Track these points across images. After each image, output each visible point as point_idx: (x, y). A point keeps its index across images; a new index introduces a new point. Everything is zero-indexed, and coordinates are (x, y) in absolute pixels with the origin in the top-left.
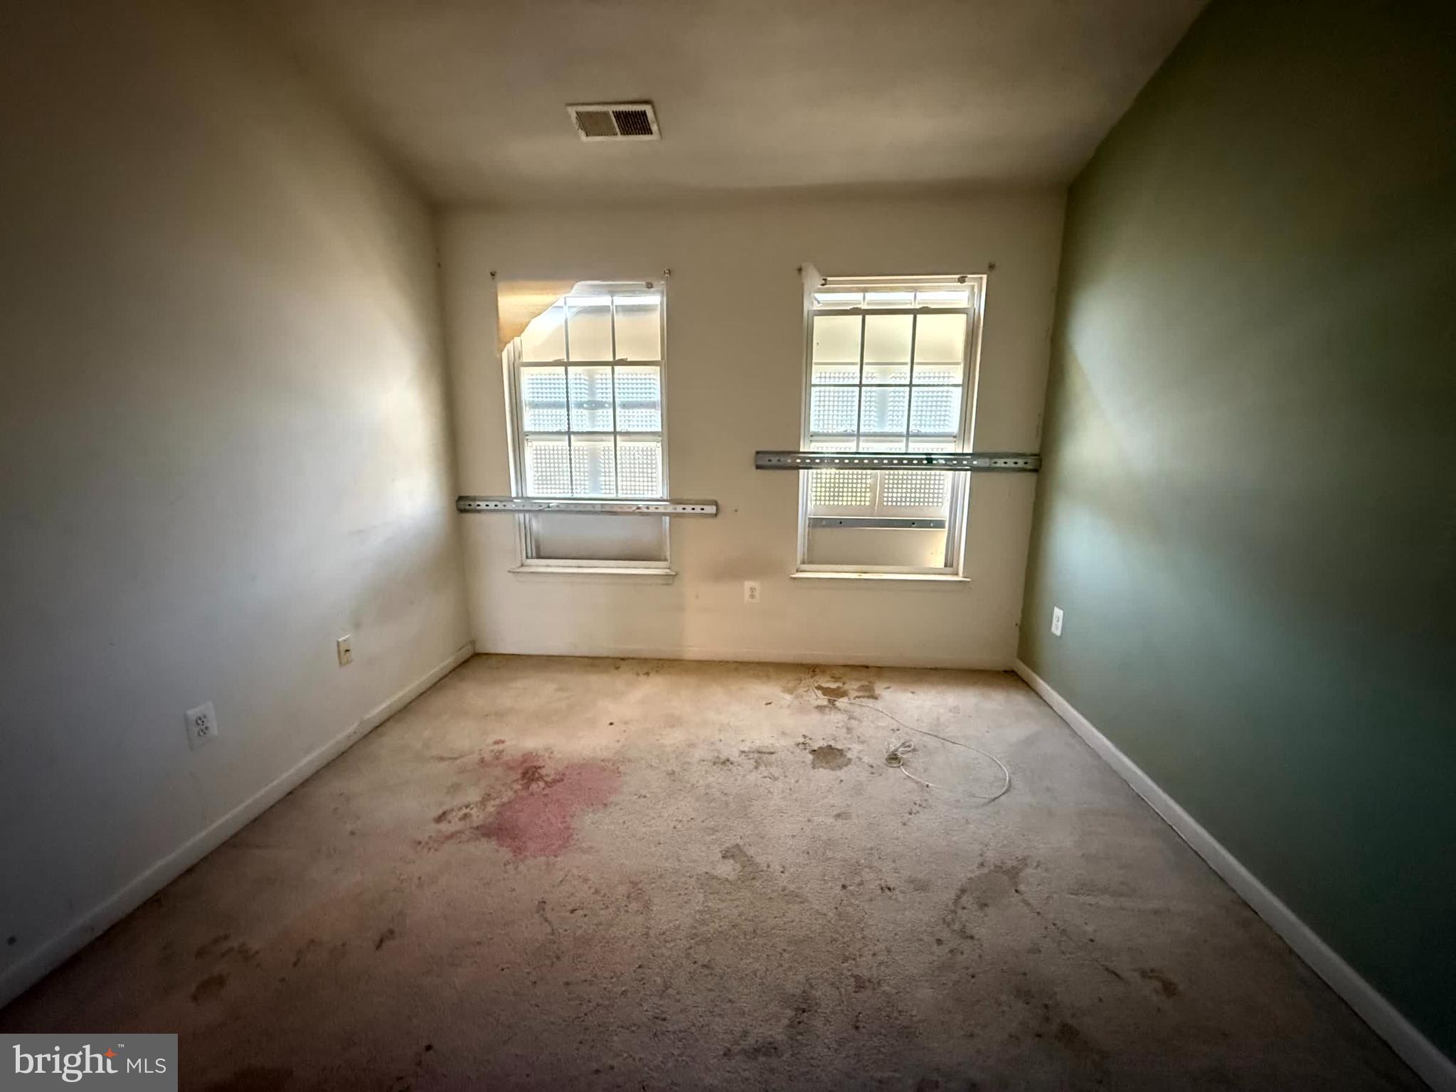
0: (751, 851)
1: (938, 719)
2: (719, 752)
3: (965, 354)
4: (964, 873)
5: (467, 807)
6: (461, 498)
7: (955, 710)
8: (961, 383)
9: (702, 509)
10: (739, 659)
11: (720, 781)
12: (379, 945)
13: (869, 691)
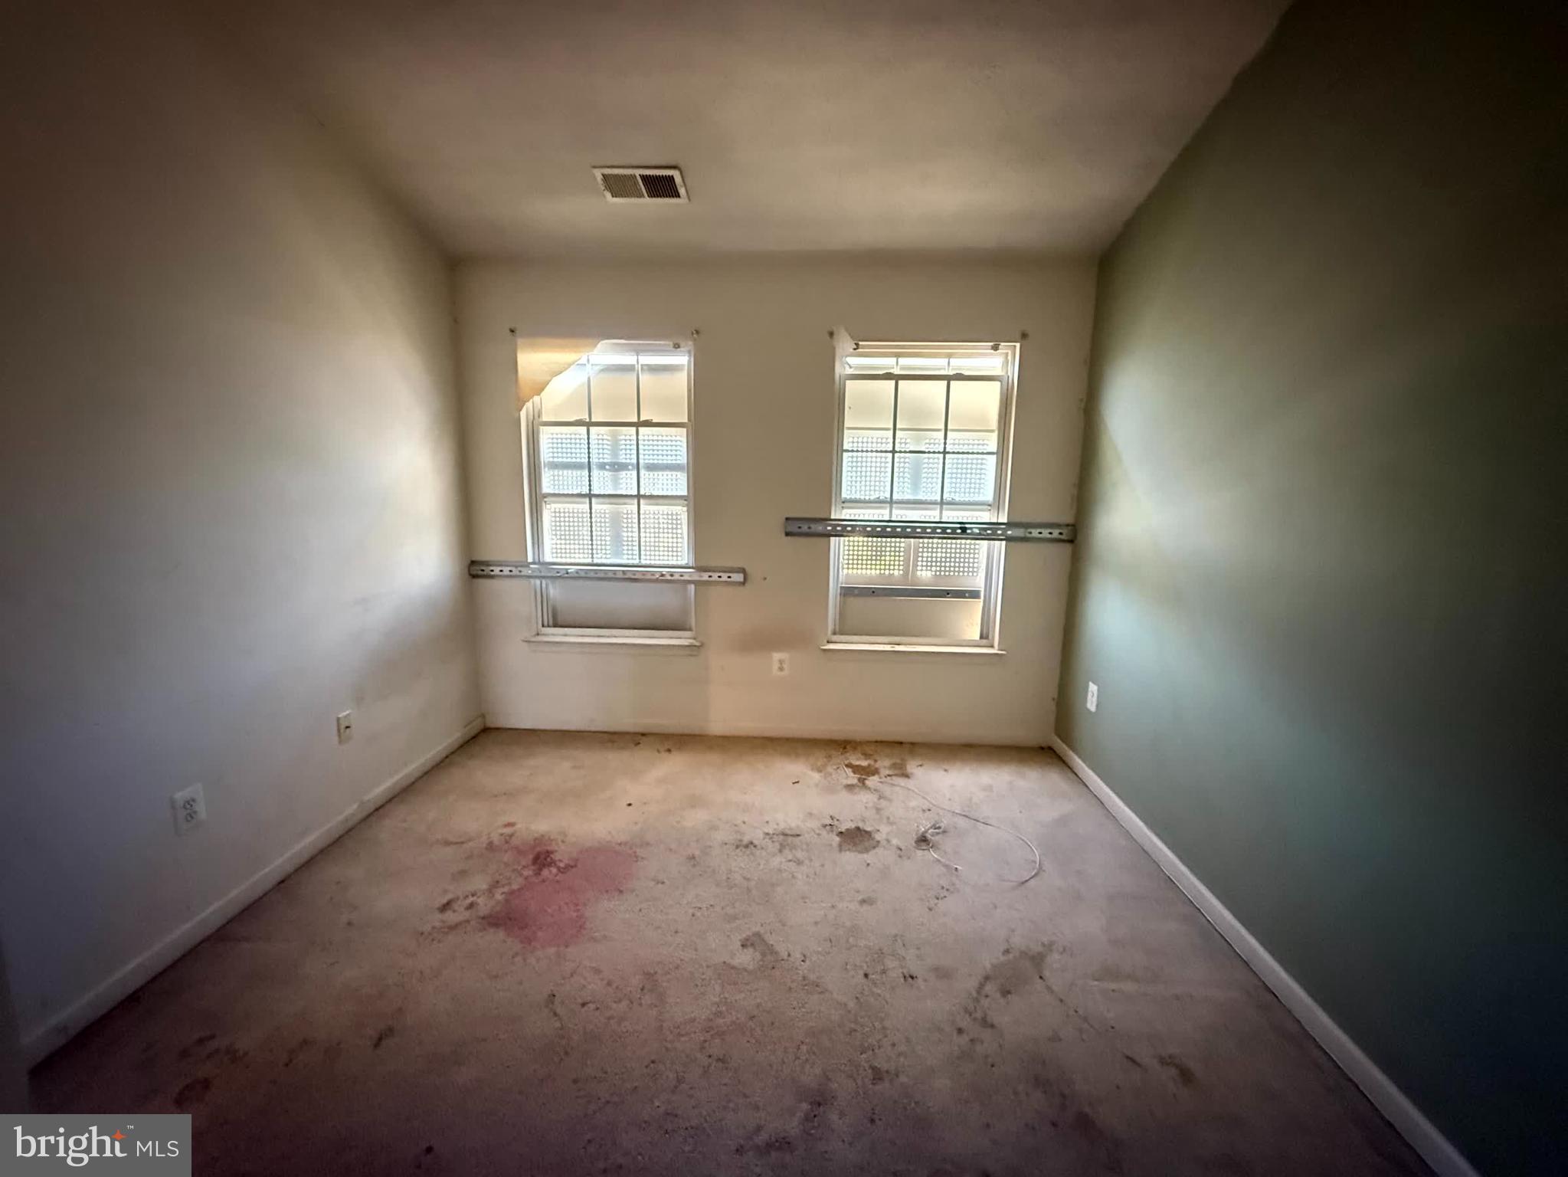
0: (771, 940)
1: (971, 799)
2: (743, 834)
3: (999, 422)
4: (988, 959)
5: (473, 895)
6: (473, 563)
7: (988, 788)
8: (995, 450)
9: (729, 577)
10: (767, 734)
11: (742, 865)
12: (377, 1044)
13: (901, 768)
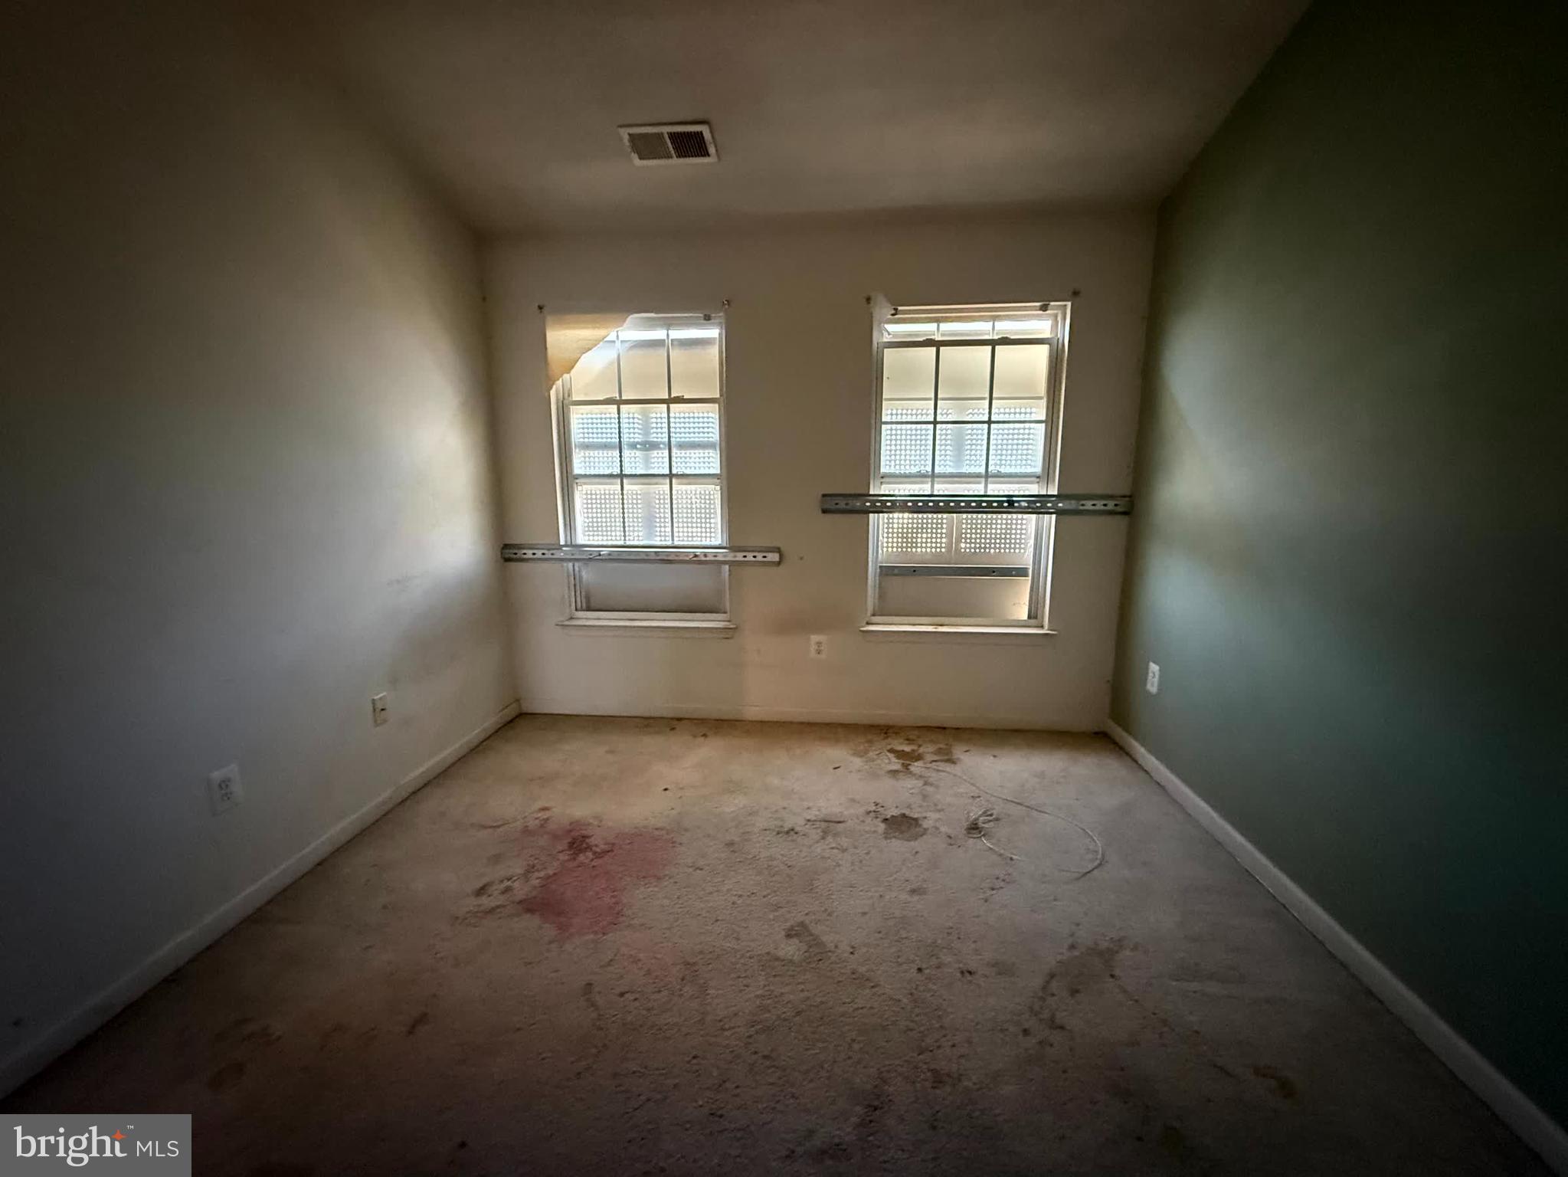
1: (1023, 785)
2: (782, 820)
3: (1049, 387)
4: (1052, 956)
5: (508, 880)
6: (506, 546)
7: (1042, 775)
8: (1044, 418)
9: (764, 557)
10: (805, 719)
11: (784, 852)
12: (411, 1031)
13: (947, 754)
